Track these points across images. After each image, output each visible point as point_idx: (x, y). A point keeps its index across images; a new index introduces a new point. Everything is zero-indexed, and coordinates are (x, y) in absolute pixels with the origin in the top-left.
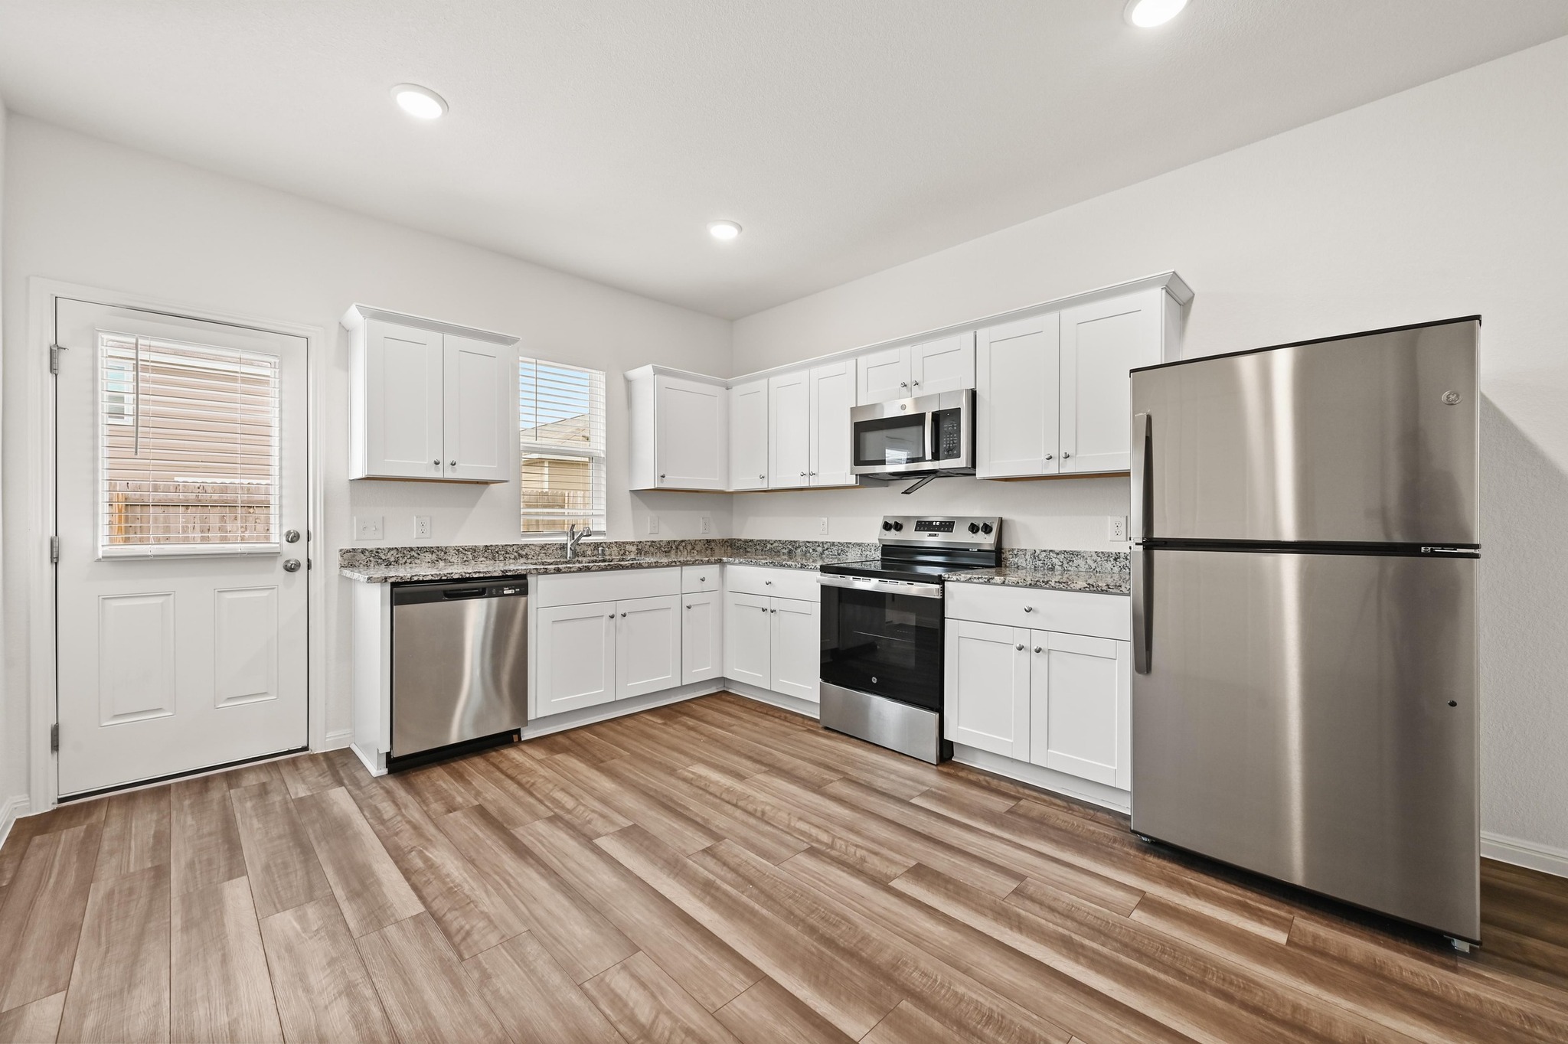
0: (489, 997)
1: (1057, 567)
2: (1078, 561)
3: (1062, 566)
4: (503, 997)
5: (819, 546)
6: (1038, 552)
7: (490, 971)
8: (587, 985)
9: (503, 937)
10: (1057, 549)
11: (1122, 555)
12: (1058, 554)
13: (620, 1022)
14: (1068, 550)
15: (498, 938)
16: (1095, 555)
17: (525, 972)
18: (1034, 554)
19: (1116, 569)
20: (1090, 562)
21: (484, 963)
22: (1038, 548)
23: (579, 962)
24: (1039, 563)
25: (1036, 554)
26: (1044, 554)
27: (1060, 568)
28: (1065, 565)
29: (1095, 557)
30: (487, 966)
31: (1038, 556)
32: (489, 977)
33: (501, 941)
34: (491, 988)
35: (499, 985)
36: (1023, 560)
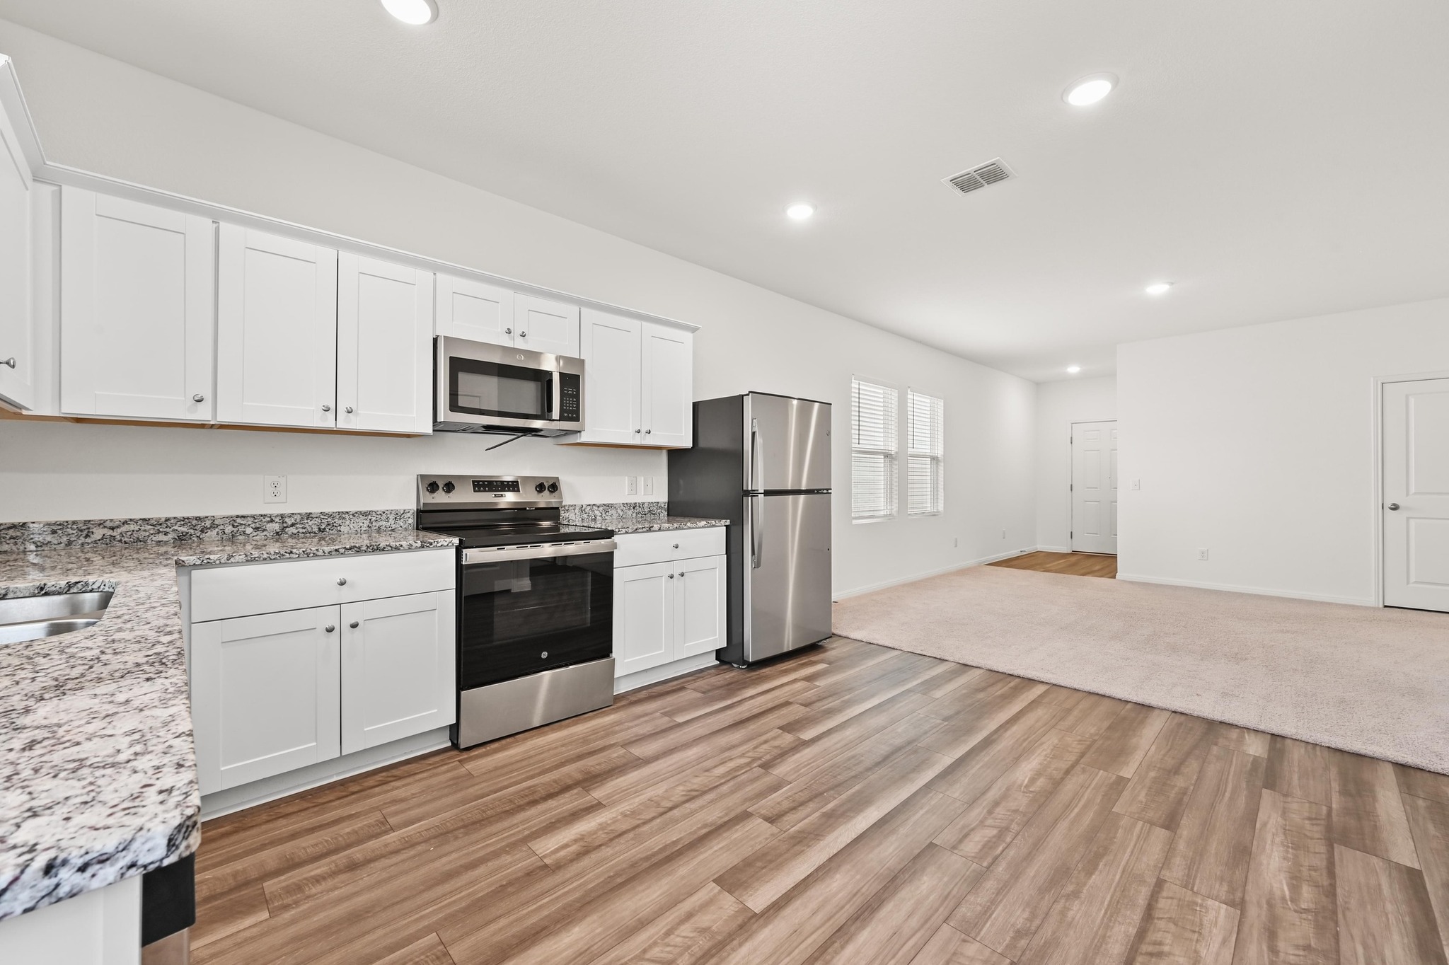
0: (1037, 922)
1: (598, 517)
2: (612, 512)
3: (601, 516)
4: (1031, 912)
5: (272, 521)
6: (584, 506)
7: (1011, 934)
8: (985, 864)
9: (964, 941)
10: (598, 503)
11: (638, 504)
12: (599, 507)
13: (1004, 841)
14: (605, 503)
15: (969, 944)
16: (622, 506)
17: (996, 907)
18: (582, 509)
19: (634, 515)
20: (619, 511)
21: (1007, 942)
22: (585, 502)
23: (964, 875)
24: (585, 516)
25: (583, 509)
26: (589, 508)
27: (600, 518)
28: (604, 515)
29: (622, 507)
30: (1008, 939)
31: (584, 510)
32: (1018, 931)
33: (972, 940)
34: (1028, 925)
35: (1021, 920)
36: (573, 515)
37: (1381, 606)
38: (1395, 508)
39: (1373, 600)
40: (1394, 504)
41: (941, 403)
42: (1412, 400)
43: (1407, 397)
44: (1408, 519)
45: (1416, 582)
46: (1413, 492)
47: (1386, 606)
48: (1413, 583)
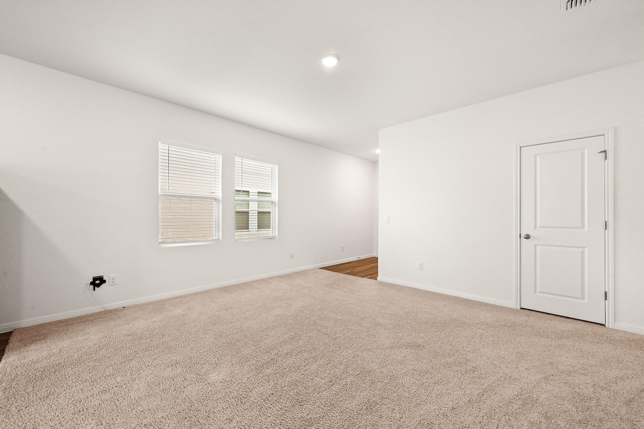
37: (519, 308)
38: (528, 237)
39: (513, 304)
40: (528, 235)
41: (277, 167)
42: (538, 158)
43: (536, 156)
44: (536, 245)
45: (540, 292)
46: (539, 226)
47: (522, 309)
48: (538, 293)
